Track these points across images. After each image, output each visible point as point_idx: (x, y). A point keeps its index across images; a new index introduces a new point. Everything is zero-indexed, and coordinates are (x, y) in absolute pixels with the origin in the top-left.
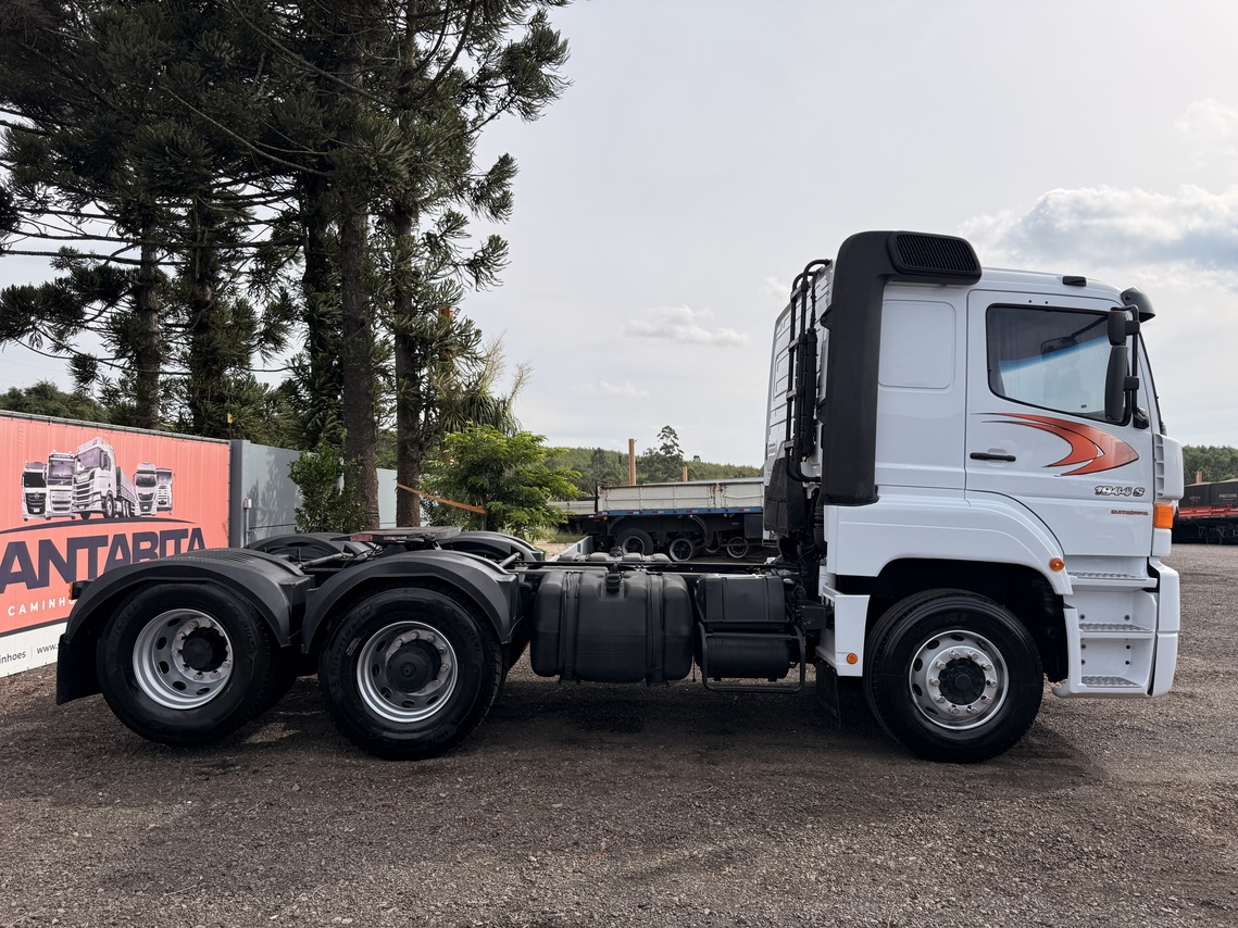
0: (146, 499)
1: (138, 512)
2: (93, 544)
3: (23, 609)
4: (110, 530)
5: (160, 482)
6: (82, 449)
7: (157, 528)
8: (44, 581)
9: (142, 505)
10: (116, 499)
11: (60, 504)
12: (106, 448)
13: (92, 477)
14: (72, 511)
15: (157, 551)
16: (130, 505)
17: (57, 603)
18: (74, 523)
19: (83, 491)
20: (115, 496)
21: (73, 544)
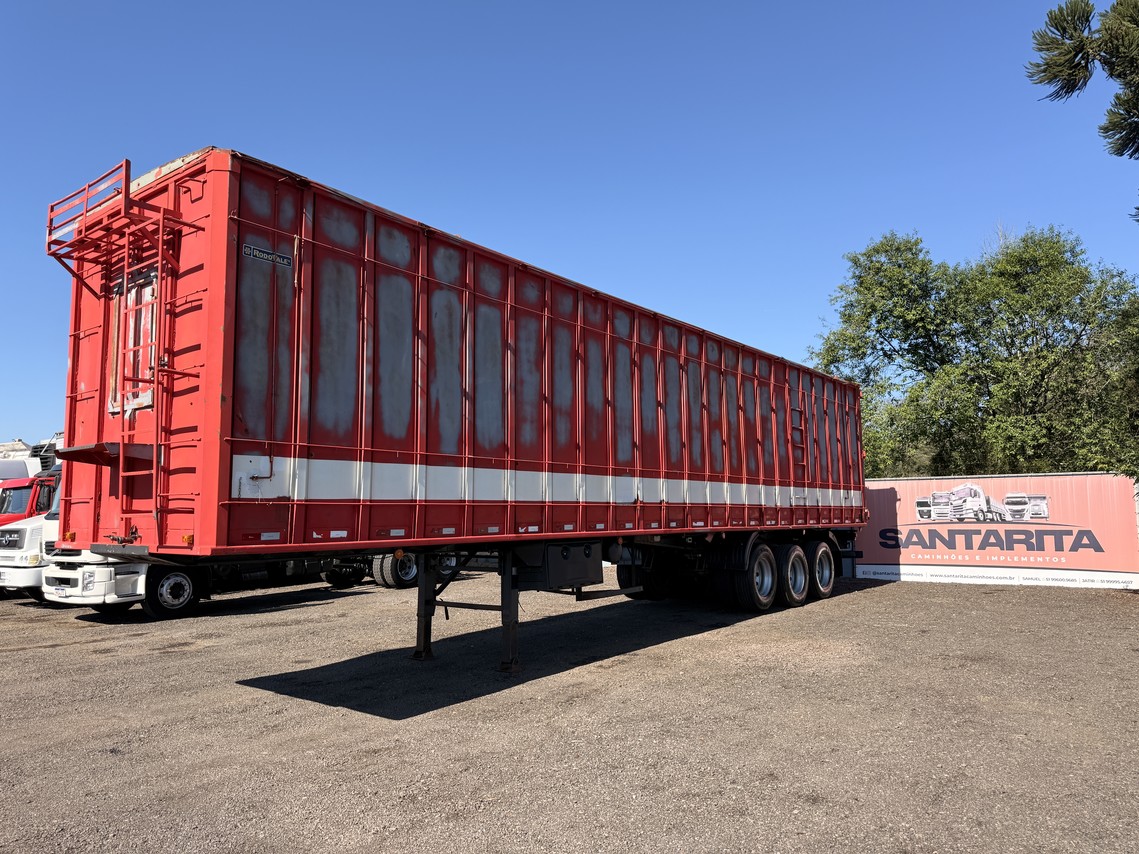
0: (1020, 513)
1: (1008, 518)
2: (968, 534)
3: (920, 556)
4: (984, 528)
5: (1033, 502)
6: (955, 490)
7: (1032, 529)
8: (933, 546)
9: (1013, 516)
10: (988, 512)
11: (940, 515)
12: (975, 487)
13: (965, 501)
14: (950, 517)
15: (1034, 541)
16: (1000, 514)
17: (942, 557)
18: (952, 522)
19: (958, 508)
20: (985, 510)
21: (952, 533)
